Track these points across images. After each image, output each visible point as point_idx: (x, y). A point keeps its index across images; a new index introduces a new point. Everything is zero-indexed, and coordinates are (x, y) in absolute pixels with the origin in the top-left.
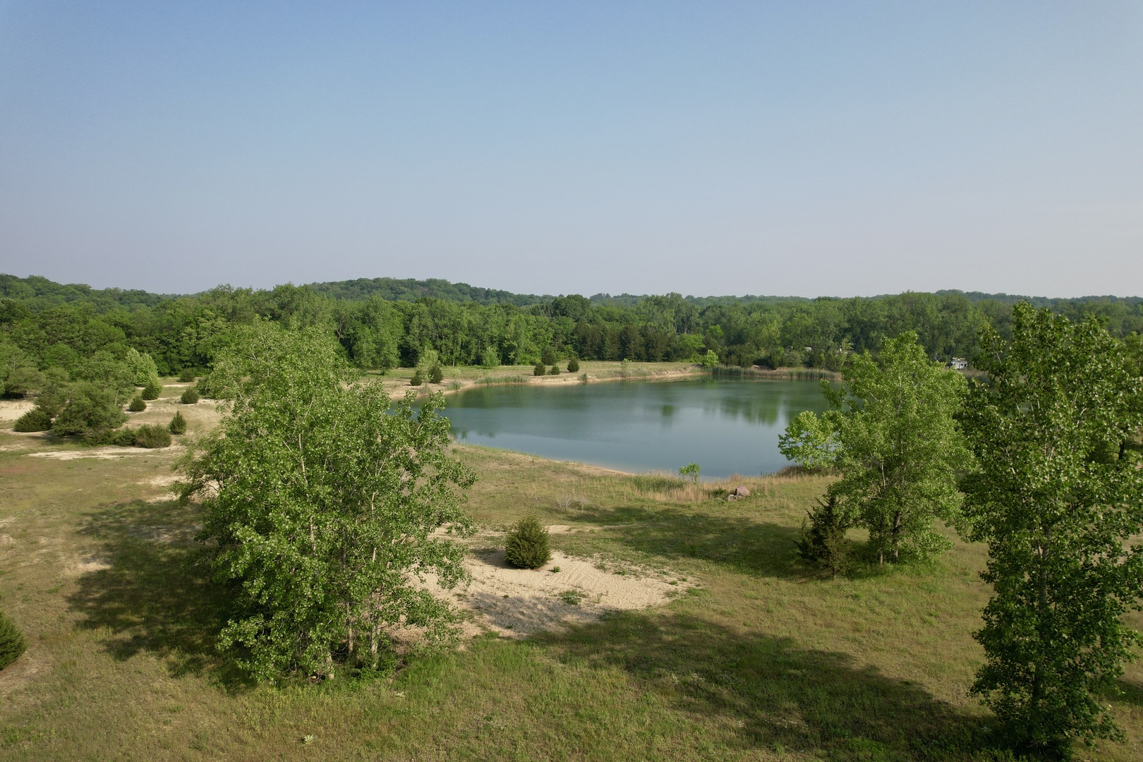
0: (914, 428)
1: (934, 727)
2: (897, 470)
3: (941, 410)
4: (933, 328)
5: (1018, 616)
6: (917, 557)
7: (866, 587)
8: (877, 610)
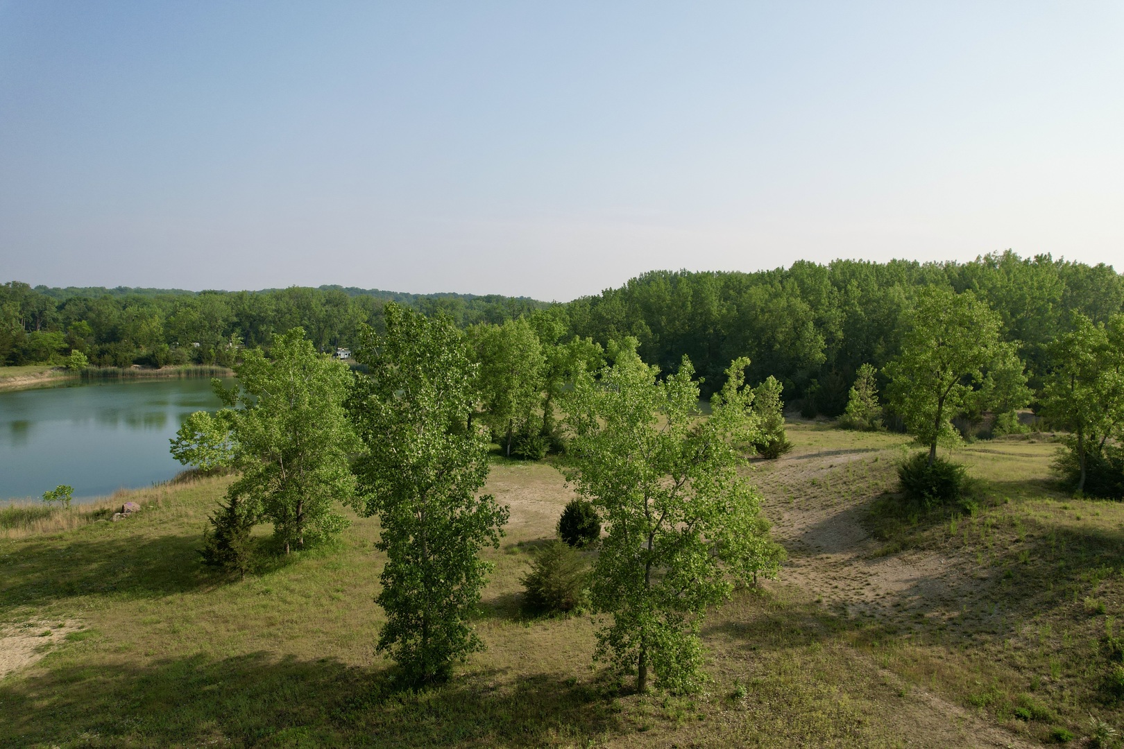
0: (308, 419)
1: (349, 692)
2: (295, 461)
3: (331, 400)
4: (318, 321)
5: (407, 575)
6: (320, 540)
7: (276, 580)
8: (289, 599)
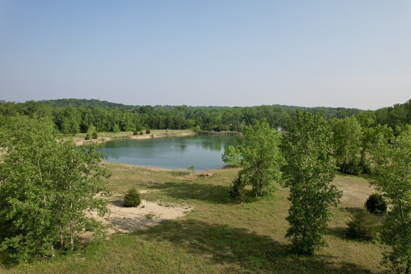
0: (266, 151)
1: (274, 250)
2: (261, 165)
3: (274, 144)
4: (271, 117)
5: (299, 211)
6: (268, 194)
7: (252, 205)
8: (255, 213)
